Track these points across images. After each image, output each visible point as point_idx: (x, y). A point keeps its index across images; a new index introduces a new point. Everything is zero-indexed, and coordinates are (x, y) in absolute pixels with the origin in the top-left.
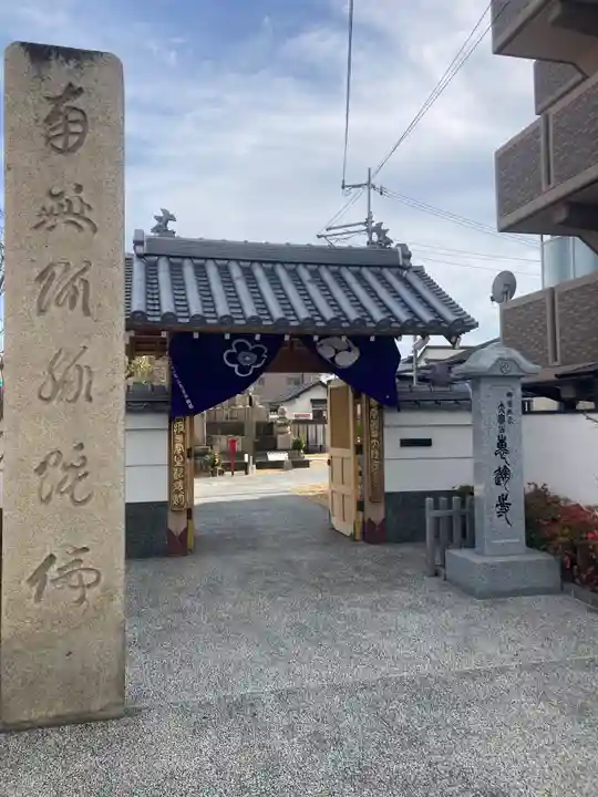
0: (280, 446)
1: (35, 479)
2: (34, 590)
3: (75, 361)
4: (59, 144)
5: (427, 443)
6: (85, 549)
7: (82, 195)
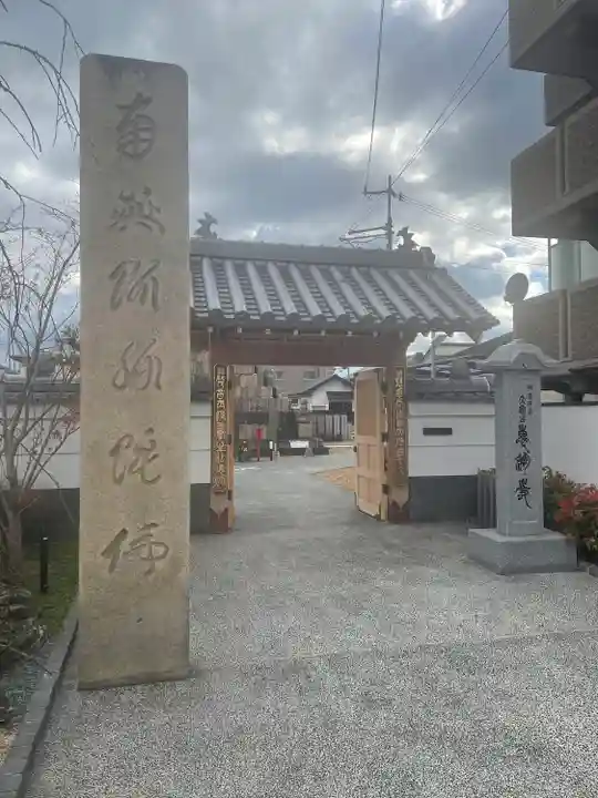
0: (300, 435)
1: (110, 461)
2: (109, 561)
3: (145, 352)
4: (129, 149)
5: (448, 432)
6: (154, 525)
7: (151, 198)
